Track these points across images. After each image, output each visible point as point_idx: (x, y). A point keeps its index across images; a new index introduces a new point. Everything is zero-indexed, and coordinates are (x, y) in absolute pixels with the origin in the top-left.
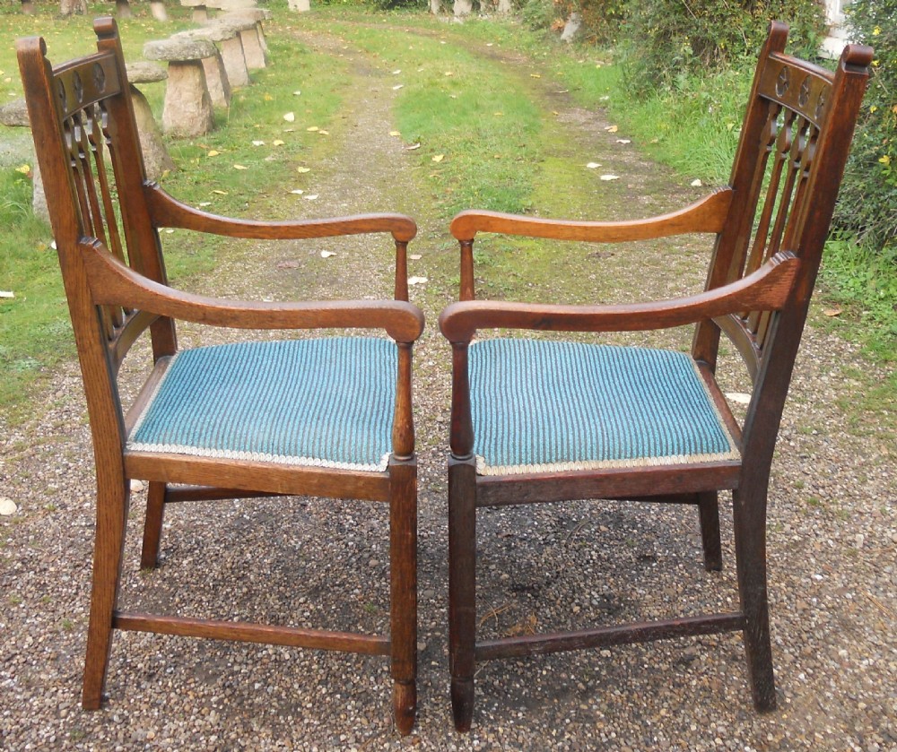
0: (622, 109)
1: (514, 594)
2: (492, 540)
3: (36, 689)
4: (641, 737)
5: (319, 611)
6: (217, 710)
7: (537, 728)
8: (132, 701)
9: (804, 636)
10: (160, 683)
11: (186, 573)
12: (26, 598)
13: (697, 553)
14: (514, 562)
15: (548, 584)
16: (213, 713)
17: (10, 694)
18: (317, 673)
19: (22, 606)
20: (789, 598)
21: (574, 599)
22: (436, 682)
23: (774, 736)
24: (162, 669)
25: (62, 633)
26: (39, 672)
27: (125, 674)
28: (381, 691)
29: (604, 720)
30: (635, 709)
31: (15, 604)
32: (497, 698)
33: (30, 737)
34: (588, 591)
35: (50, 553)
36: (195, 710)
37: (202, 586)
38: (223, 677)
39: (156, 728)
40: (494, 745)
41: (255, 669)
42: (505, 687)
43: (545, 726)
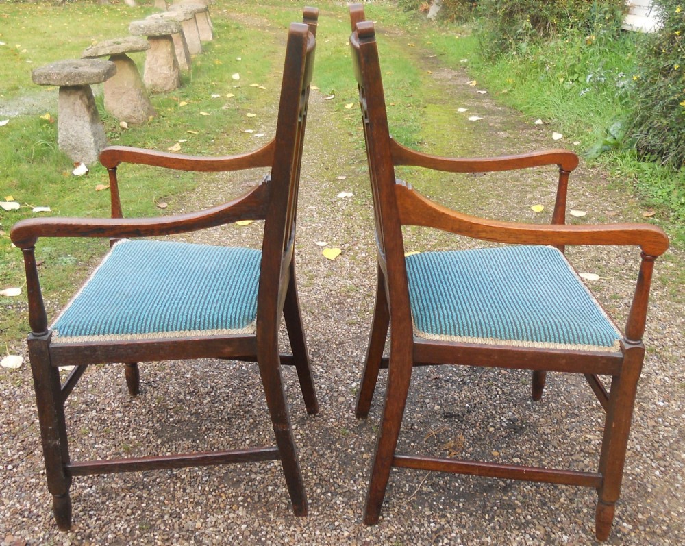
0: (478, 69)
1: (446, 420)
2: (424, 382)
3: (109, 495)
4: (549, 518)
5: (307, 434)
6: (244, 507)
7: (474, 513)
8: (181, 501)
9: (656, 445)
10: (200, 488)
11: (207, 410)
12: (92, 429)
13: (573, 388)
14: (442, 397)
15: (469, 412)
16: (241, 508)
17: (91, 499)
18: (312, 479)
19: (90, 435)
20: (642, 419)
21: (489, 423)
22: (398, 483)
23: (642, 515)
24: (199, 478)
25: (123, 454)
26: (110, 483)
27: (174, 482)
28: (360, 490)
29: (522, 507)
30: (542, 499)
31: (86, 434)
32: (443, 493)
33: (110, 529)
34: (498, 416)
35: (106, 398)
36: (228, 507)
37: (220, 418)
38: (244, 482)
39: (202, 520)
40: (446, 526)
41: (266, 477)
42: (448, 486)
43: (479, 512)
